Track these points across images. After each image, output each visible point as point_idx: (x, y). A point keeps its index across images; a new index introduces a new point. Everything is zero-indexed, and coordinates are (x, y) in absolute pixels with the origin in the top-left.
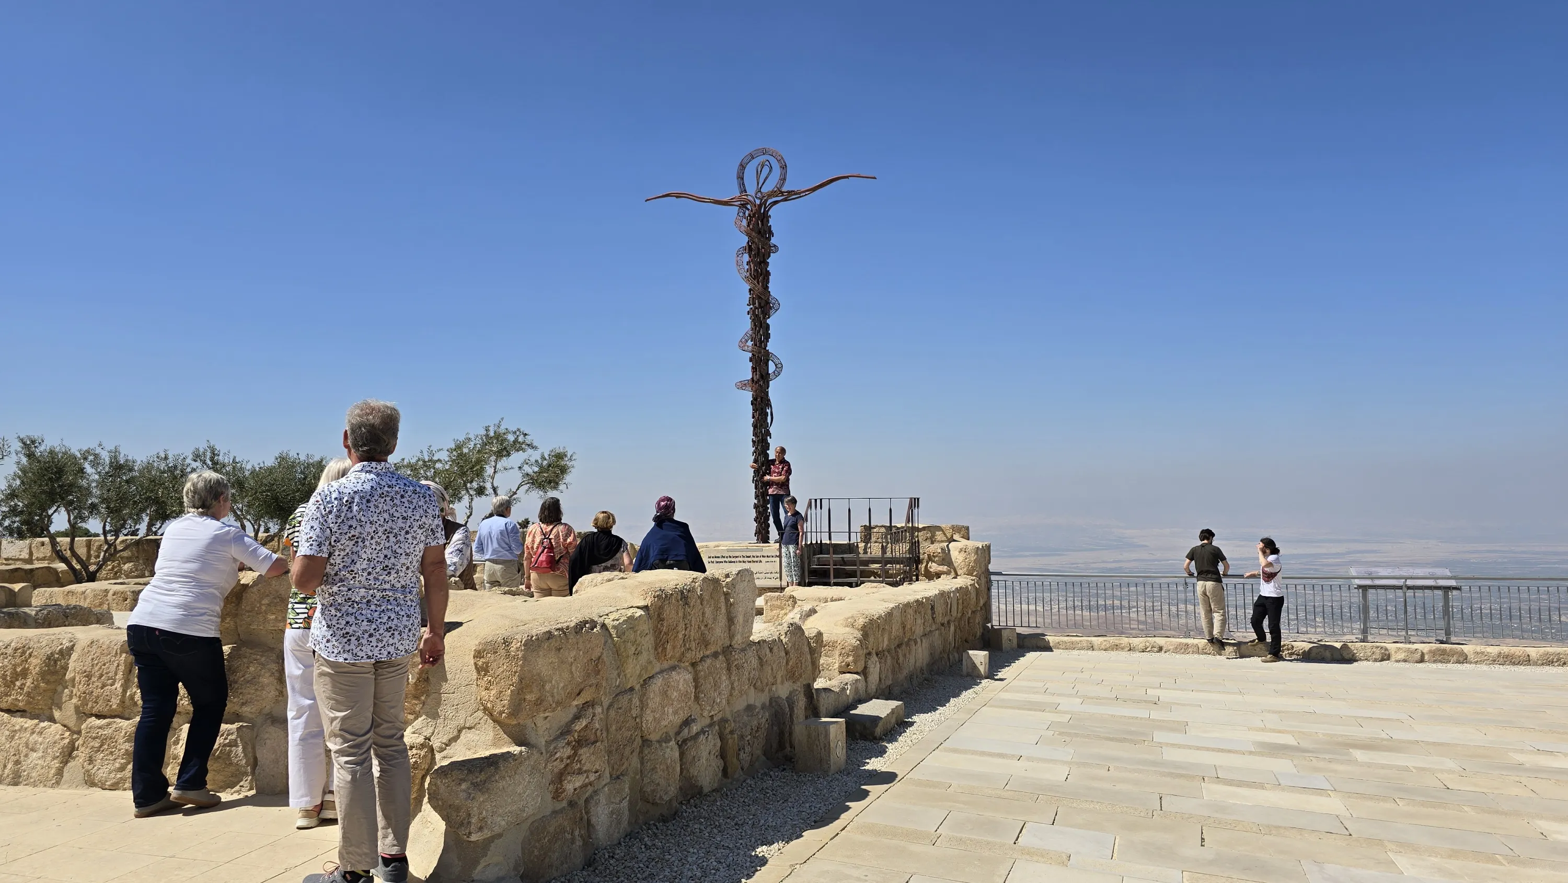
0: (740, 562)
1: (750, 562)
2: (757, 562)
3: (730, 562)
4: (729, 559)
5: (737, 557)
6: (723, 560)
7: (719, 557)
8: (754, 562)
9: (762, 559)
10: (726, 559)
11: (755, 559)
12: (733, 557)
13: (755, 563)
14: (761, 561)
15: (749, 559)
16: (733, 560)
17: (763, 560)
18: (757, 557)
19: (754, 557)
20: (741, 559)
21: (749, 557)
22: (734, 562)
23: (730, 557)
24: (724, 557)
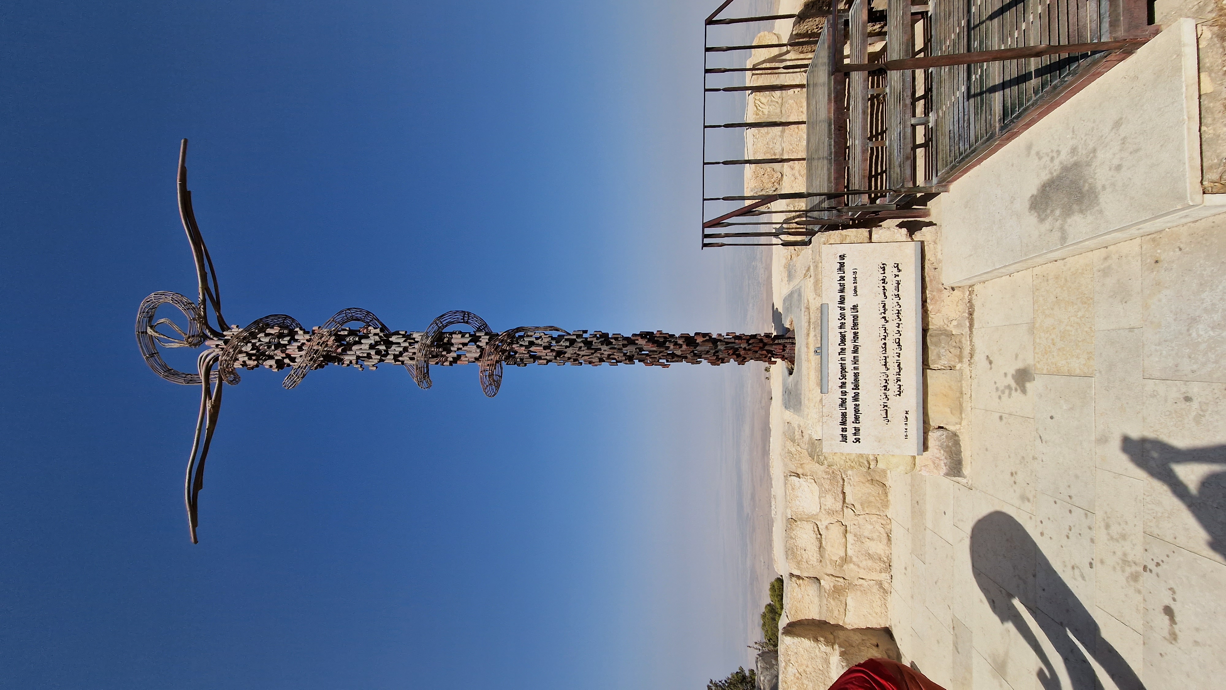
0: (855, 361)
1: (856, 334)
2: (855, 318)
3: (856, 387)
4: (849, 387)
5: (843, 369)
6: (850, 404)
7: (844, 415)
8: (855, 325)
9: (848, 305)
10: (849, 397)
11: (849, 321)
12: (844, 377)
13: (860, 321)
14: (855, 307)
15: (849, 336)
16: (850, 378)
17: (849, 301)
18: (843, 316)
19: (842, 326)
20: (849, 356)
21: (843, 339)
22: (856, 375)
23: (843, 385)
24: (843, 402)
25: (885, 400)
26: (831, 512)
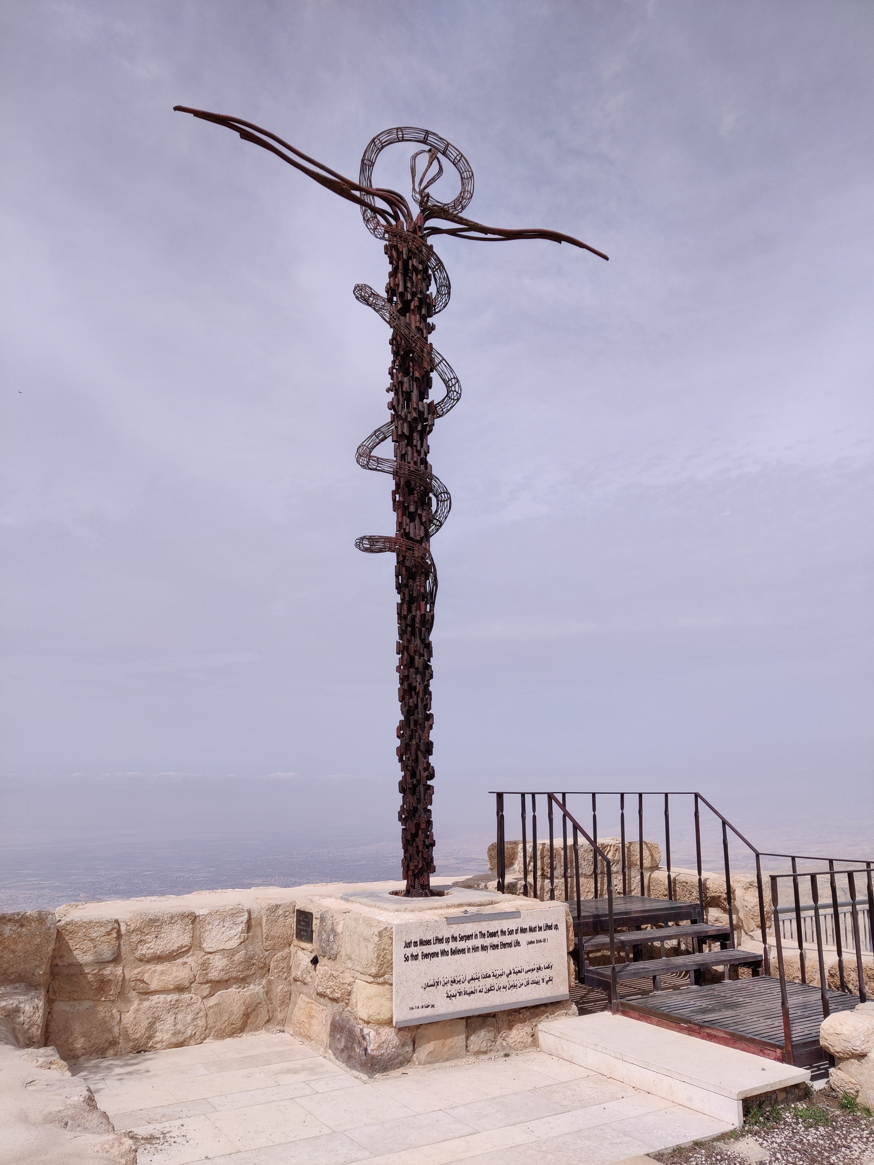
0: (475, 949)
1: (497, 947)
2: (509, 945)
3: (454, 952)
4: (453, 945)
5: (468, 937)
6: (437, 948)
7: (428, 942)
8: (504, 945)
9: (520, 937)
10: (444, 946)
11: (507, 939)
12: (462, 939)
13: (508, 950)
14: (518, 943)
15: (495, 941)
16: (461, 945)
17: (523, 938)
18: (511, 932)
19: (503, 933)
20: (478, 942)
21: (493, 935)
22: (462, 951)
23: (454, 939)
24: (439, 940)
25: (443, 983)
26: (205, 966)
